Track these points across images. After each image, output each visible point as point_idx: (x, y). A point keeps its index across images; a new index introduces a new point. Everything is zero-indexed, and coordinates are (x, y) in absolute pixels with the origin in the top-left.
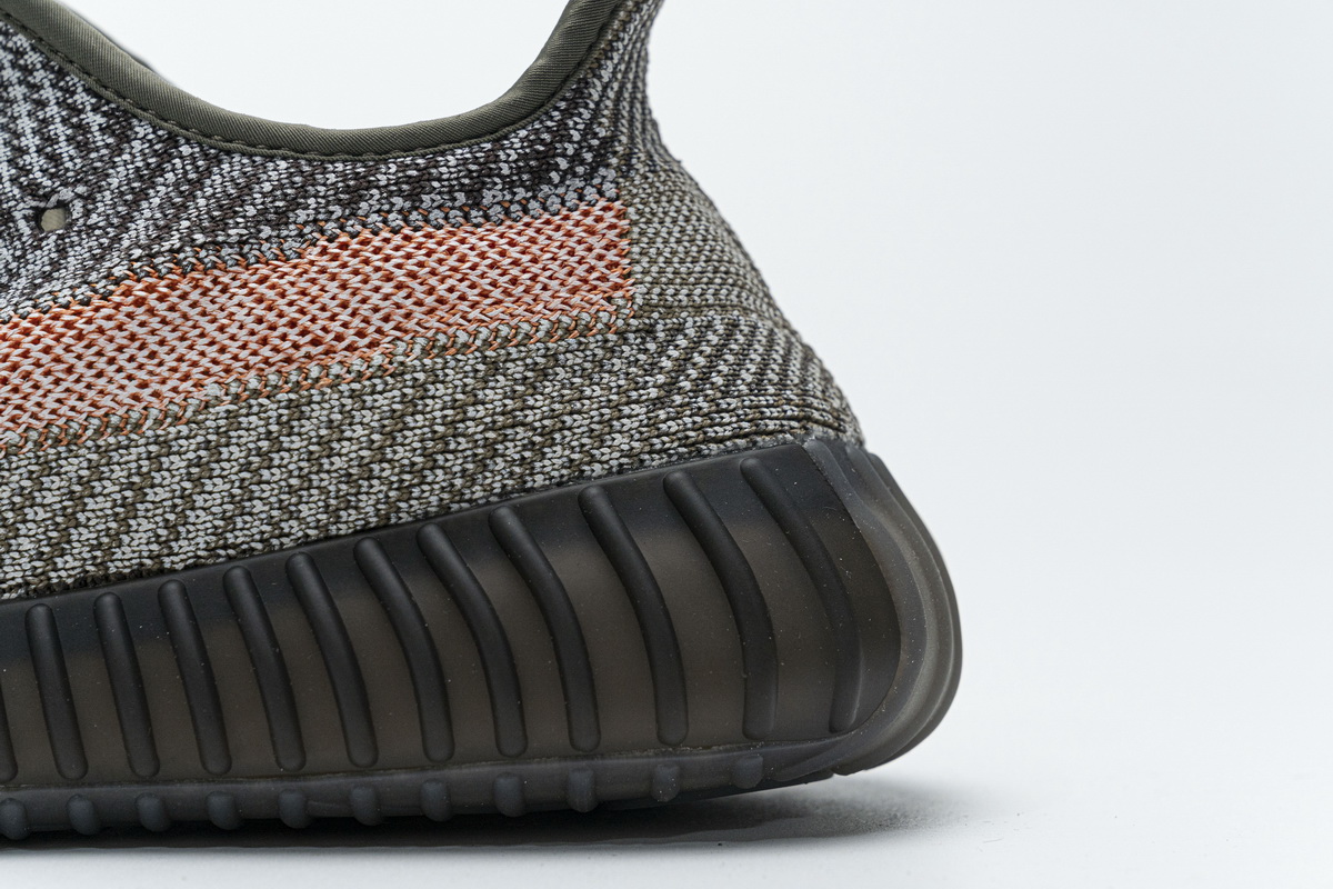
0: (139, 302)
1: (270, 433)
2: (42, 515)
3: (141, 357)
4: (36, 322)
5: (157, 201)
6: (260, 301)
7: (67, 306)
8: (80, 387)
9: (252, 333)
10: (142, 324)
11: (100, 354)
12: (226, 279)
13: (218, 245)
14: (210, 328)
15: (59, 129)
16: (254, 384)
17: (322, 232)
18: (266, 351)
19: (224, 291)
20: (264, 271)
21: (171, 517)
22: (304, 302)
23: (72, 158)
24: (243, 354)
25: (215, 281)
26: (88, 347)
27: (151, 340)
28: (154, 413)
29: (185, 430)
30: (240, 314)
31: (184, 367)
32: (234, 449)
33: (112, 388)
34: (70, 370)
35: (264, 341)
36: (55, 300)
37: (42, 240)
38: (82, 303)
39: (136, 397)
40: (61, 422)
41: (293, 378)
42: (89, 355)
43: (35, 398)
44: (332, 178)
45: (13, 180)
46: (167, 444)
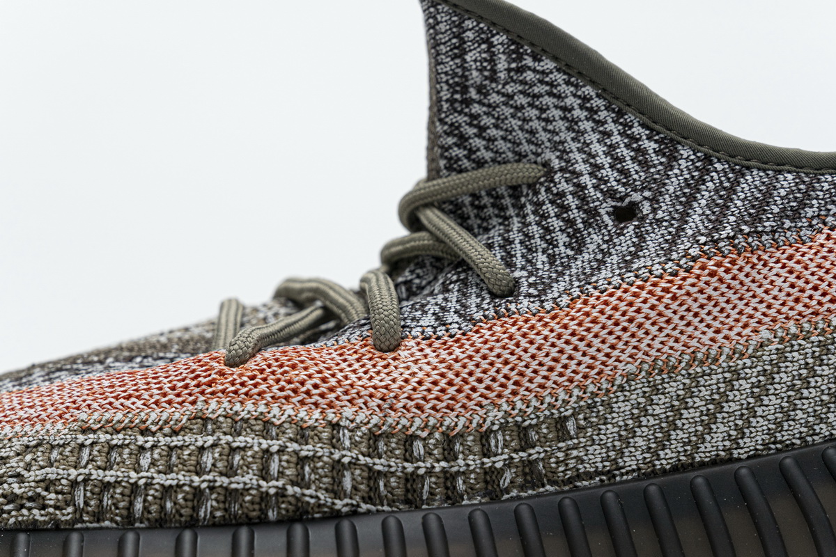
0: (712, 274)
1: (807, 364)
2: (652, 422)
3: (715, 312)
4: (641, 288)
5: (703, 202)
6: (791, 272)
7: (661, 277)
8: (676, 333)
9: (789, 295)
10: (715, 289)
11: (688, 310)
12: (765, 257)
13: (760, 234)
14: (759, 291)
15: (623, 151)
16: (793, 330)
17: (825, 224)
18: (800, 307)
19: (765, 265)
20: (791, 251)
21: (740, 422)
22: (821, 273)
23: (637, 172)
24: (785, 309)
25: (759, 259)
26: (681, 305)
27: (722, 300)
28: (726, 350)
29: (749, 363)
30: (779, 282)
31: (744, 319)
32: (783, 375)
33: (697, 334)
34: (668, 322)
35: (797, 300)
36: (651, 272)
37: (622, 229)
38: (671, 274)
39: (712, 340)
40: (663, 358)
41: (821, 325)
42: (682, 310)
43: (647, 341)
44: (826, 186)
45: (596, 187)
46: (736, 372)
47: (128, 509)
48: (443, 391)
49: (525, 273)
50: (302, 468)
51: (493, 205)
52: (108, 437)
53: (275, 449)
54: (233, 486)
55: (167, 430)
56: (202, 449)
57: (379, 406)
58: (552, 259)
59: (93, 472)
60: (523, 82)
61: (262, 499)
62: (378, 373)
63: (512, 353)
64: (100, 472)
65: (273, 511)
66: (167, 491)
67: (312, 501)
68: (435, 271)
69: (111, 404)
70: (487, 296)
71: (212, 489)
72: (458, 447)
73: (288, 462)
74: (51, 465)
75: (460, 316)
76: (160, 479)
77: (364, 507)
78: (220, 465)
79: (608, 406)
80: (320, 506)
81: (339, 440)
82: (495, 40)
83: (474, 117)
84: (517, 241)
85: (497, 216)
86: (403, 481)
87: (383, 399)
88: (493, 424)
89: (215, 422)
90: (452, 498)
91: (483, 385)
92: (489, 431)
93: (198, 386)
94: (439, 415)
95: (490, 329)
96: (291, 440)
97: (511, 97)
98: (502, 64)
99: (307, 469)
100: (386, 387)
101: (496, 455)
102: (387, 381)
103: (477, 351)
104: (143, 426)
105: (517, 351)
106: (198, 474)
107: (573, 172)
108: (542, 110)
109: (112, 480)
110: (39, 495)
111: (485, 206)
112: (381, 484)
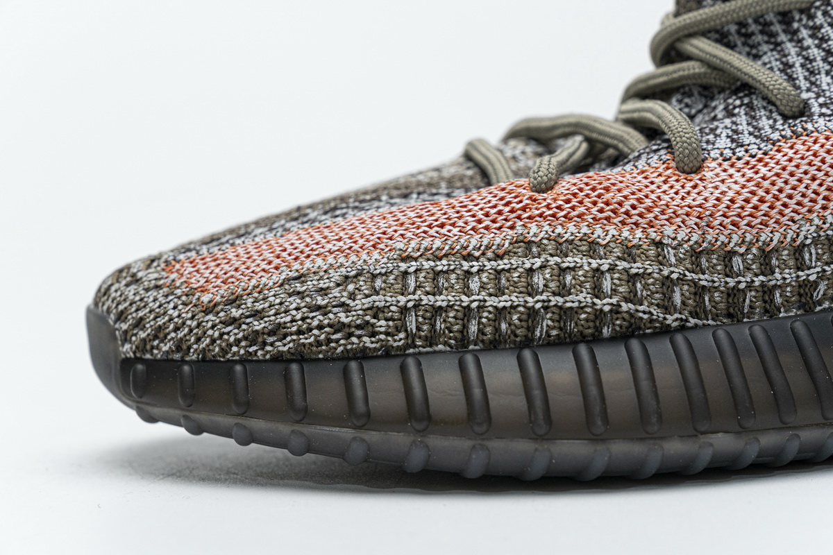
47: (462, 332)
48: (755, 207)
49: (812, 95)
50: (634, 284)
51: (762, 32)
52: (432, 263)
53: (605, 267)
54: (568, 305)
55: (490, 254)
56: (530, 271)
57: (696, 224)
59: (423, 297)
61: (596, 317)
62: (688, 193)
63: (819, 170)
64: (431, 297)
65: (608, 328)
66: (500, 312)
67: (646, 316)
68: (704, 100)
69: (425, 232)
70: (779, 118)
71: (546, 308)
72: (774, 262)
73: (619, 279)
74: (378, 294)
75: (756, 137)
76: (492, 301)
77: (693, 321)
78: (552, 285)
80: (651, 321)
81: (665, 257)
84: (797, 65)
85: (767, 42)
86: (725, 296)
87: (699, 217)
88: (806, 238)
89: (539, 244)
90: (770, 311)
91: (794, 201)
92: (803, 245)
93: (512, 211)
94: (754, 231)
95: (791, 148)
96: (619, 258)
99: (639, 285)
100: (700, 206)
101: (809, 268)
102: (700, 200)
103: (784, 169)
104: (465, 253)
105: (824, 167)
106: (530, 295)
109: (444, 304)
110: (368, 322)
111: (753, 34)
112: (707, 299)
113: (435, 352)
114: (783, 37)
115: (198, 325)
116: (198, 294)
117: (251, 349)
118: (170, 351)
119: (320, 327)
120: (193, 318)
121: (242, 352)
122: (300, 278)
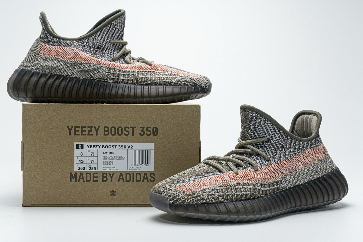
5: (292, 146)
14: (300, 160)
15: (281, 137)
16: (305, 166)
17: (306, 150)
18: (306, 162)
22: (307, 157)
23: (283, 141)
35: (305, 161)
37: (282, 150)
41: (308, 165)
45: (278, 143)
46: (300, 172)
47: (232, 199)
48: (267, 177)
49: (270, 157)
50: (255, 190)
52: (226, 187)
53: (251, 188)
54: (247, 194)
55: (234, 186)
56: (241, 188)
57: (260, 180)
58: (273, 154)
59: (226, 193)
60: (265, 125)
61: (250, 196)
62: (258, 175)
65: (252, 197)
66: (237, 195)
69: (222, 182)
70: (266, 161)
71: (244, 194)
72: (270, 186)
73: (253, 189)
74: (218, 192)
75: (264, 164)
76: (236, 193)
78: (244, 191)
79: (286, 178)
80: (257, 196)
81: (258, 186)
82: (262, 118)
83: (256, 130)
84: (266, 151)
85: (260, 146)
86: (265, 191)
89: (241, 184)
90: (270, 193)
91: (272, 176)
92: (273, 183)
93: (235, 178)
94: (267, 181)
95: (270, 167)
96: (252, 186)
97: (262, 127)
98: (262, 122)
100: (260, 177)
101: (274, 186)
104: (230, 185)
106: (241, 192)
107: (274, 140)
108: (267, 129)
109: (229, 194)
110: (218, 197)
111: (257, 144)
112: (263, 192)
113: (228, 202)
114: (262, 146)
115: (187, 198)
116: (186, 193)
117: (198, 202)
118: (181, 202)
119: (210, 198)
120: (186, 197)
121: (196, 202)
122: (205, 190)
